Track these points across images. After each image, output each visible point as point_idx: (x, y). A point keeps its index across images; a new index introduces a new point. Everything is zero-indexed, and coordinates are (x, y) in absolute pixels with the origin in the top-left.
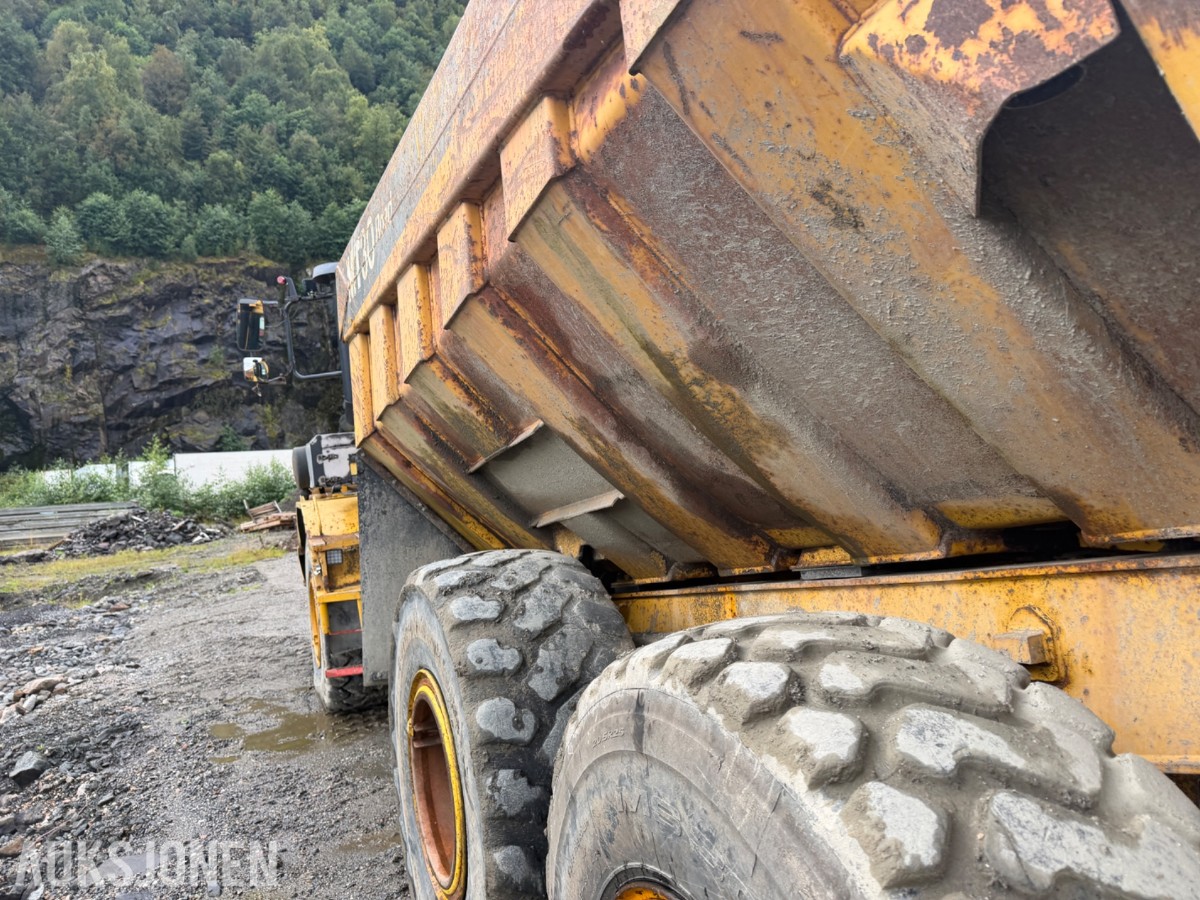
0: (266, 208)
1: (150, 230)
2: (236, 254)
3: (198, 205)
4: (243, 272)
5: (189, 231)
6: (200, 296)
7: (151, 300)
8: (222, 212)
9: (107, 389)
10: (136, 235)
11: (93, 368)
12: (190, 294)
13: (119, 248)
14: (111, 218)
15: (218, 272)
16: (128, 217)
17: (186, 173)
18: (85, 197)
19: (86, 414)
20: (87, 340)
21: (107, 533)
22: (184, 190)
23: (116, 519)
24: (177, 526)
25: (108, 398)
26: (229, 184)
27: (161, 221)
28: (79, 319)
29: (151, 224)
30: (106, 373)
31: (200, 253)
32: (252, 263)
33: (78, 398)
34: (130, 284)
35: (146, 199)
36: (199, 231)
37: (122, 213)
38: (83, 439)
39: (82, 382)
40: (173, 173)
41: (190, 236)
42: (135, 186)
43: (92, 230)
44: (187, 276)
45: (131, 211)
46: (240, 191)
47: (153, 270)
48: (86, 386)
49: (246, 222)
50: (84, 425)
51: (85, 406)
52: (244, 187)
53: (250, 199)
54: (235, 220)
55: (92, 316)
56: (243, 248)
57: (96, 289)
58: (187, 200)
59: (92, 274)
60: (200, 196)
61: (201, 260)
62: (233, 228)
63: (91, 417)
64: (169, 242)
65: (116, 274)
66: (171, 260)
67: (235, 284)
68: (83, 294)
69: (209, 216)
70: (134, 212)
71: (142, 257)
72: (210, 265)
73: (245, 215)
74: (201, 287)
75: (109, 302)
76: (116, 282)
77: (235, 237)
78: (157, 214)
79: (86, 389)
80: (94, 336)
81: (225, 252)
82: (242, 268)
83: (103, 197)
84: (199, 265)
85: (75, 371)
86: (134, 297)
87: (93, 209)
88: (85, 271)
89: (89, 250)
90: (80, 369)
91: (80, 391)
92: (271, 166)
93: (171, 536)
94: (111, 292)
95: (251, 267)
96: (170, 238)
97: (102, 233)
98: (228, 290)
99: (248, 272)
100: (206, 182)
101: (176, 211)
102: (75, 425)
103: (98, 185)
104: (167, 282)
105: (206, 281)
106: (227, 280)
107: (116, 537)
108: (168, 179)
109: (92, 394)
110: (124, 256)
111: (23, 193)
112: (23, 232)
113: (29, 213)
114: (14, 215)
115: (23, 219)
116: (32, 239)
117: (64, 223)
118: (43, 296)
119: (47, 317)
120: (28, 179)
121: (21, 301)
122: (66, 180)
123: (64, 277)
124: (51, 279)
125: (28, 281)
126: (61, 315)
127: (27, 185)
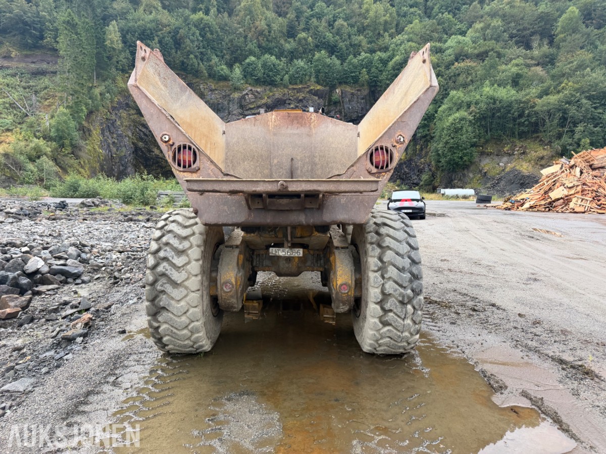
0: (320, 60)
1: (271, 73)
2: (306, 83)
3: (291, 60)
4: (308, 92)
5: (287, 73)
6: (289, 104)
7: (269, 106)
8: (300, 63)
10: (265, 76)
12: (285, 103)
13: (258, 82)
14: (255, 68)
15: (298, 92)
16: (262, 67)
17: (287, 45)
18: (246, 59)
22: (286, 53)
26: (305, 49)
27: (275, 69)
28: (241, 114)
29: (271, 70)
31: (290, 83)
32: (312, 88)
34: (261, 98)
35: (270, 58)
36: (291, 73)
37: (260, 65)
40: (282, 45)
41: (287, 75)
42: (266, 52)
43: (247, 74)
44: (284, 94)
45: (264, 64)
46: (309, 52)
47: (271, 92)
49: (311, 67)
52: (312, 50)
53: (314, 56)
54: (306, 67)
55: (246, 113)
56: (309, 80)
57: (248, 101)
58: (287, 58)
59: (247, 94)
60: (293, 55)
61: (291, 87)
62: (305, 71)
64: (278, 78)
65: (256, 94)
66: (278, 87)
67: (304, 98)
68: (244, 103)
69: (295, 65)
70: (264, 65)
71: (267, 86)
72: (294, 89)
73: (311, 64)
74: (290, 99)
75: (253, 106)
76: (256, 97)
77: (305, 75)
78: (274, 65)
81: (301, 82)
82: (308, 90)
83: (253, 58)
84: (290, 89)
86: (263, 104)
87: (249, 64)
88: (244, 93)
89: (246, 83)
92: (324, 38)
94: (254, 102)
95: (312, 90)
96: (278, 77)
97: (252, 75)
98: (301, 101)
99: (310, 92)
100: (296, 49)
101: (281, 63)
103: (251, 53)
104: (276, 97)
105: (292, 96)
106: (301, 96)
108: (280, 48)
110: (260, 85)
111: (223, 58)
112: (221, 76)
113: (224, 67)
114: (219, 68)
115: (222, 70)
116: (225, 78)
117: (237, 71)
118: (228, 104)
119: (229, 113)
120: (225, 52)
121: (220, 106)
122: (239, 51)
123: (236, 95)
124: (232, 96)
125: (223, 97)
126: (235, 112)
127: (224, 54)
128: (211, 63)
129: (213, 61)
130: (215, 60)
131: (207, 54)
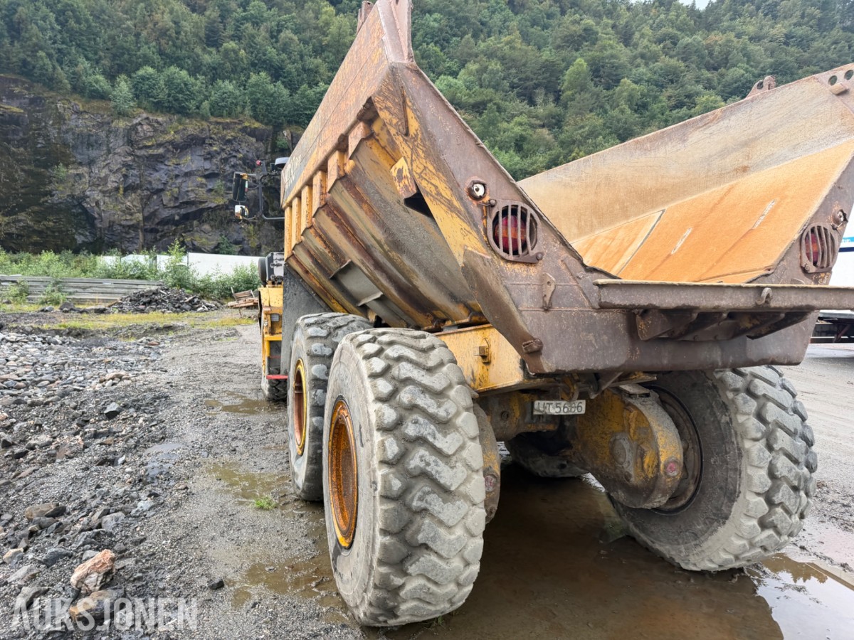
0: (259, 85)
1: (180, 96)
2: (237, 117)
3: (213, 80)
4: (240, 130)
5: (206, 98)
6: (211, 145)
7: (178, 144)
8: (229, 86)
9: (146, 204)
10: (171, 99)
11: (137, 189)
12: (204, 143)
13: (158, 107)
14: (154, 85)
15: (224, 129)
16: (166, 85)
17: (206, 56)
18: (138, 69)
19: (131, 220)
20: (134, 169)
21: (144, 300)
22: (204, 68)
23: (151, 291)
24: (188, 300)
25: (146, 210)
26: (235, 66)
27: (188, 89)
28: (130, 154)
29: (181, 91)
30: (146, 193)
31: (212, 114)
32: (247, 124)
33: (127, 208)
34: (165, 132)
35: (178, 73)
36: (213, 98)
37: (162, 82)
38: (128, 236)
39: (130, 198)
40: (198, 56)
41: (206, 102)
42: (171, 64)
43: (142, 92)
44: (202, 130)
45: (168, 81)
46: (242, 72)
47: (180, 124)
48: (132, 201)
49: (245, 94)
50: (130, 227)
51: (131, 214)
52: (245, 69)
53: (249, 78)
54: (237, 92)
55: (138, 153)
56: (242, 113)
57: (142, 135)
58: (206, 76)
59: (140, 124)
60: (215, 74)
61: (213, 119)
62: (235, 98)
63: (134, 222)
64: (192, 105)
65: (156, 125)
66: (192, 117)
67: (235, 138)
68: (133, 137)
69: (220, 88)
70: (170, 82)
71: (174, 114)
72: (218, 123)
73: (245, 89)
74: (211, 138)
75: (150, 144)
76: (155, 130)
77: (236, 105)
78: (186, 85)
79: (132, 202)
80: (139, 167)
81: (229, 114)
82: (240, 127)
83: (150, 70)
84: (210, 123)
85: (126, 190)
86: (167, 142)
87: (143, 78)
88: (135, 121)
89: (139, 106)
90: (129, 189)
91: (128, 204)
92: (265, 55)
93: (184, 306)
94: (152, 137)
95: (246, 127)
96: (193, 102)
97: (148, 95)
98: (229, 141)
99: (244, 130)
100: (220, 64)
101: (198, 83)
102: (124, 226)
103: (147, 61)
104: (189, 133)
105: (215, 134)
106: (230, 134)
107: (150, 303)
108: (194, 60)
109: (136, 207)
110: (162, 112)
111: (97, 63)
112: (96, 91)
113: (101, 78)
114: (91, 79)
115: (97, 81)
116: (102, 96)
117: (124, 86)
118: (107, 137)
119: (109, 151)
120: (101, 54)
121: (93, 139)
122: (126, 56)
123: (122, 124)
124: (113, 125)
125: (98, 125)
126: (118, 150)
127: (100, 58)
128: (76, 69)
129: (81, 67)
130: (84, 64)
131: (69, 53)
